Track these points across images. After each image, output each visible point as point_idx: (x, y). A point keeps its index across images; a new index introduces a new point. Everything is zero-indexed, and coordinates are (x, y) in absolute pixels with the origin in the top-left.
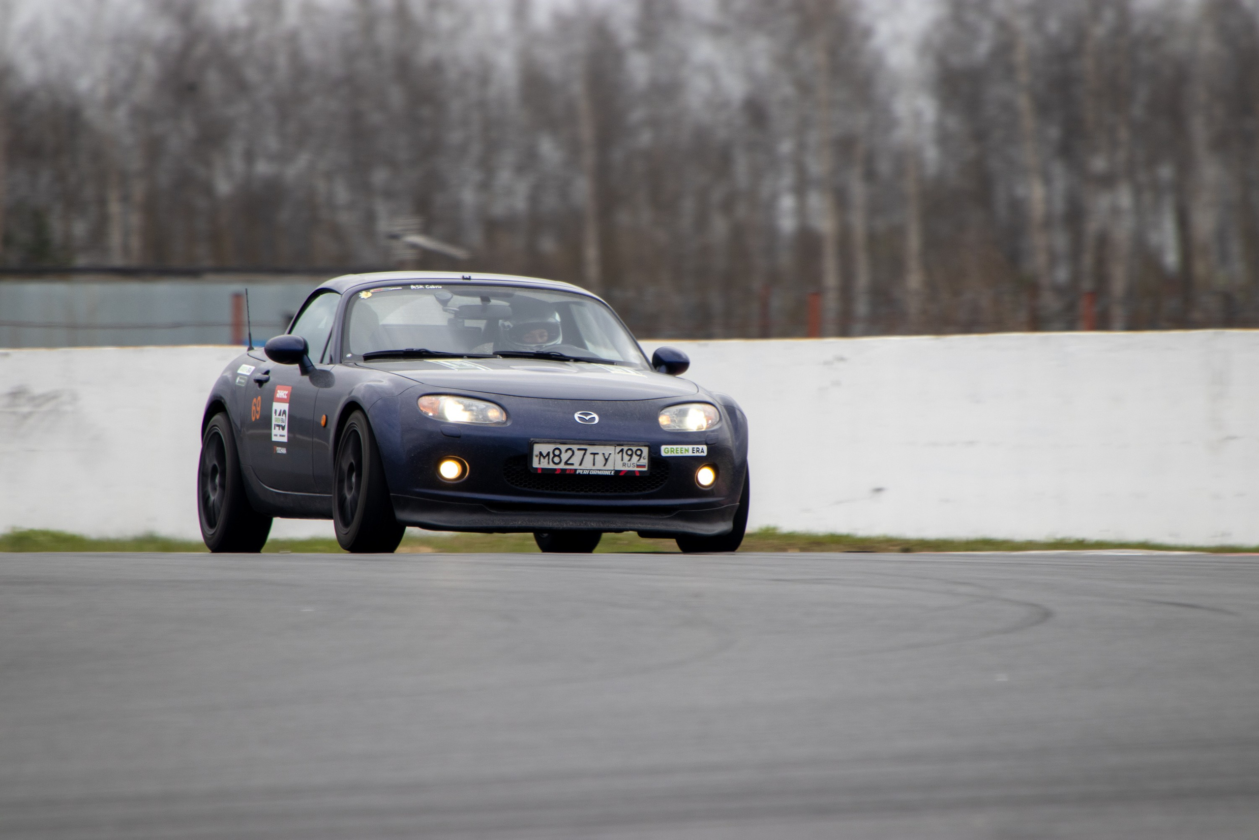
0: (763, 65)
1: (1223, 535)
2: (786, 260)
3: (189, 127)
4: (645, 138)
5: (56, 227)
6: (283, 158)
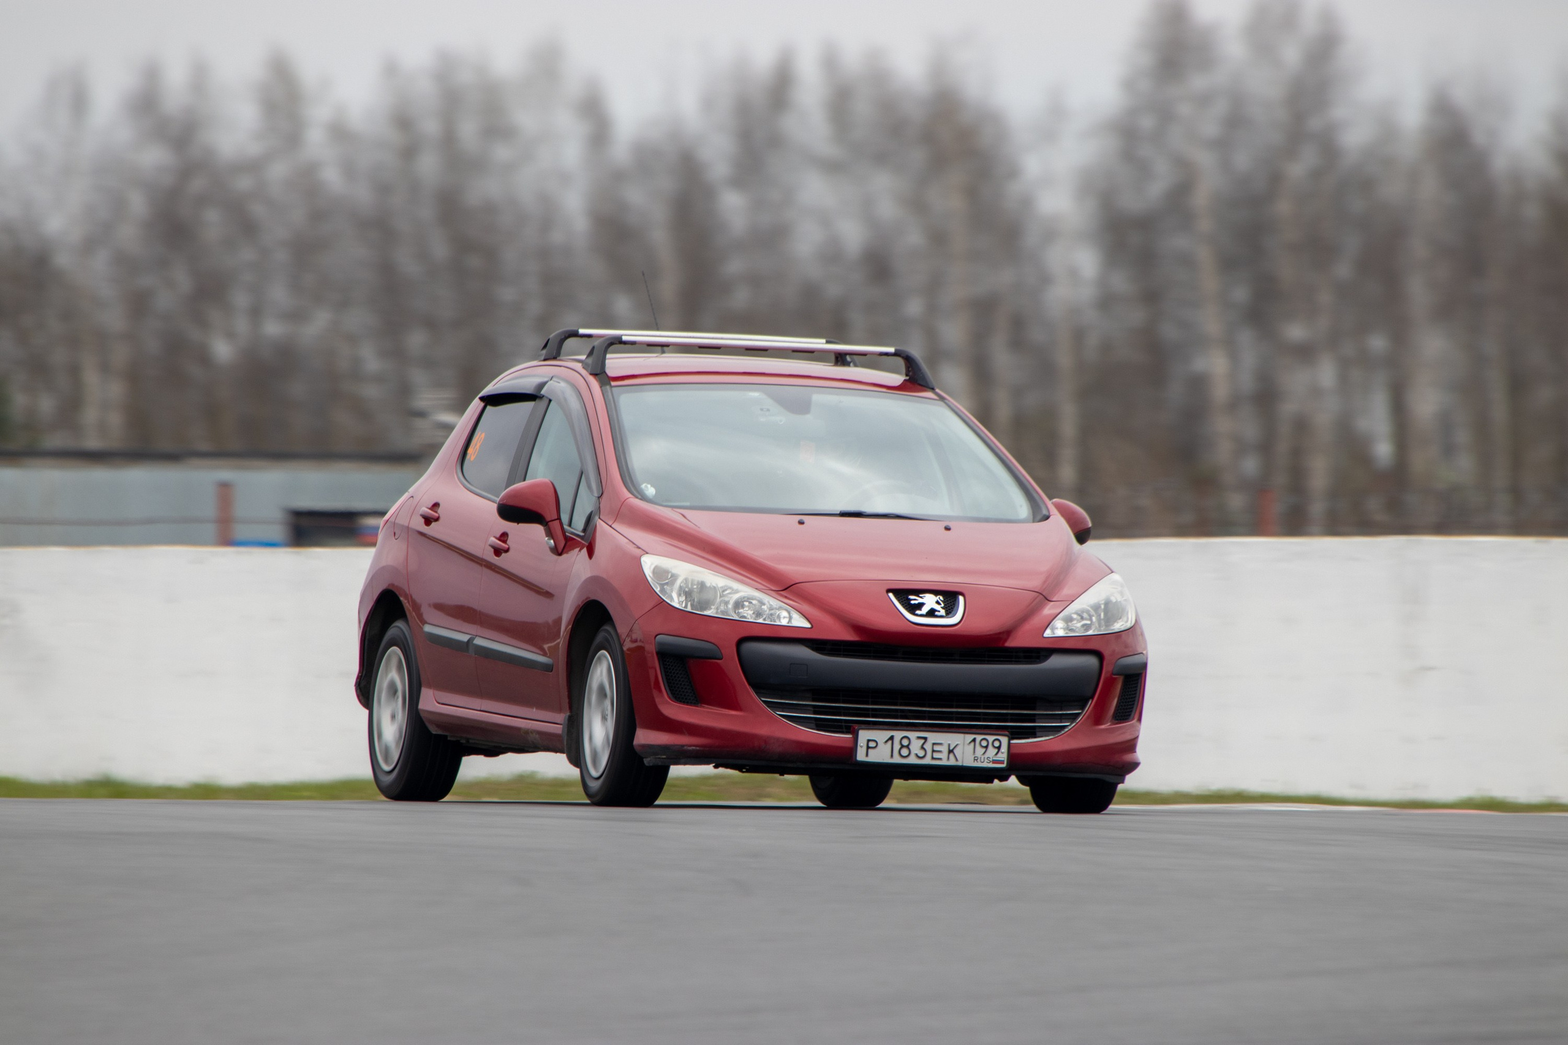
0: (888, 209)
1: (1414, 787)
4: (742, 297)
5: (19, 400)
6: (296, 316)
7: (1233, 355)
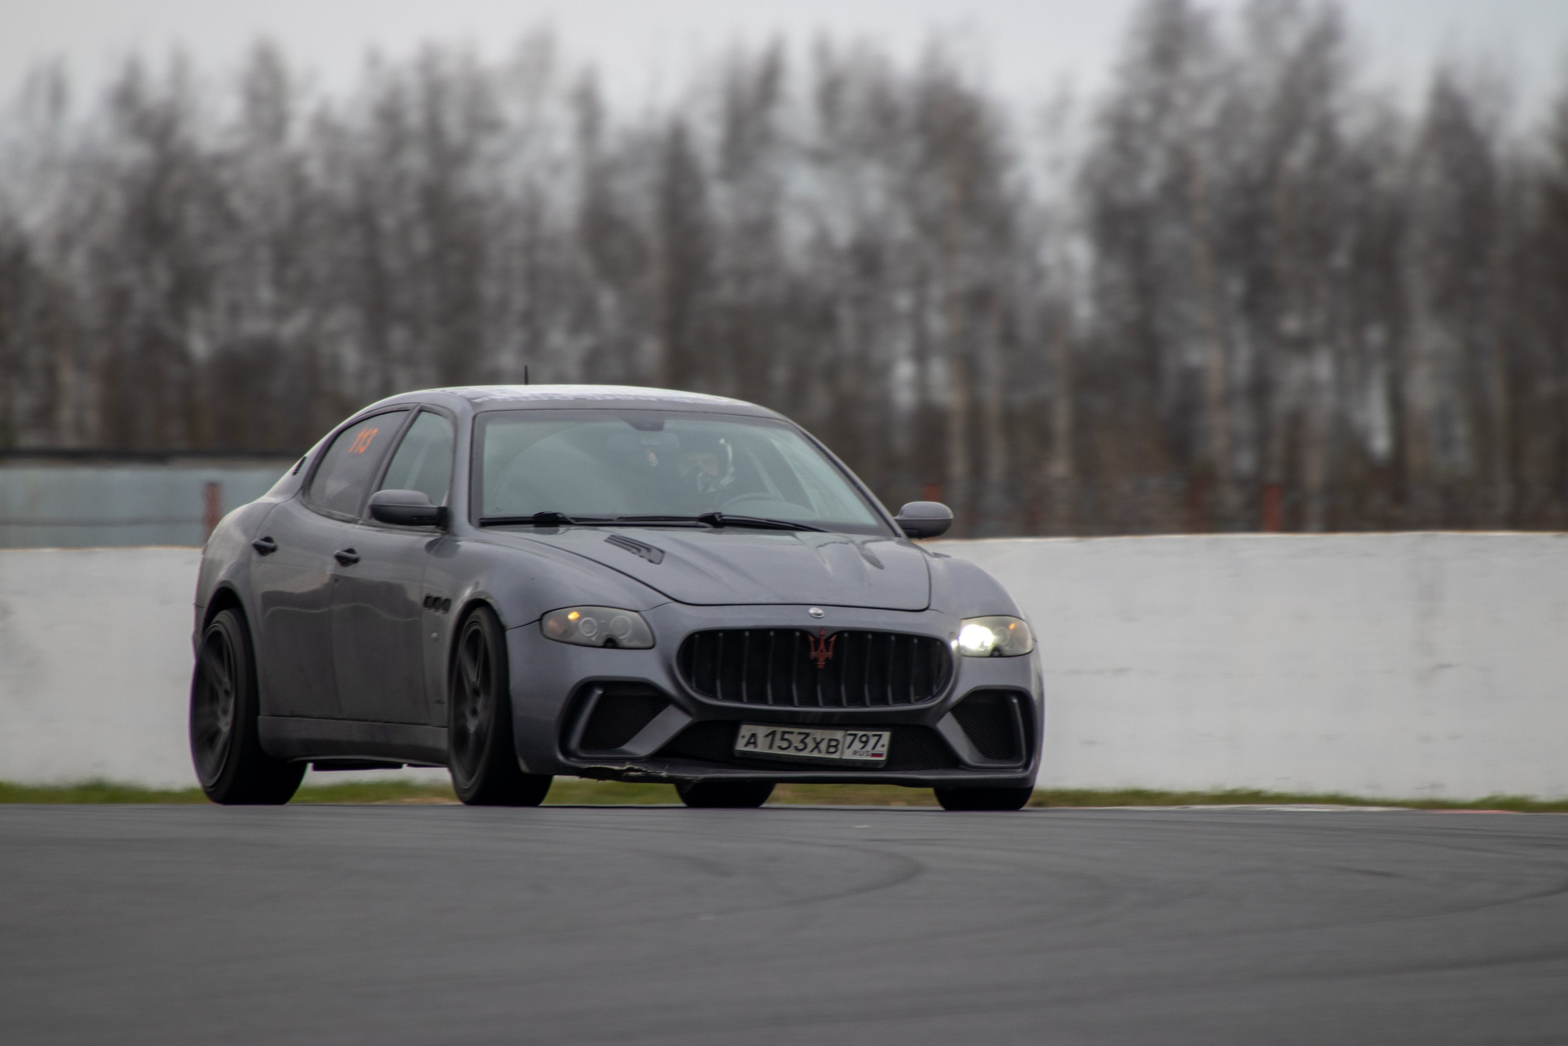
0: (875, 199)
1: (1433, 786)
2: (902, 442)
3: (163, 278)
4: (727, 292)
6: (280, 313)
7: (1228, 347)
